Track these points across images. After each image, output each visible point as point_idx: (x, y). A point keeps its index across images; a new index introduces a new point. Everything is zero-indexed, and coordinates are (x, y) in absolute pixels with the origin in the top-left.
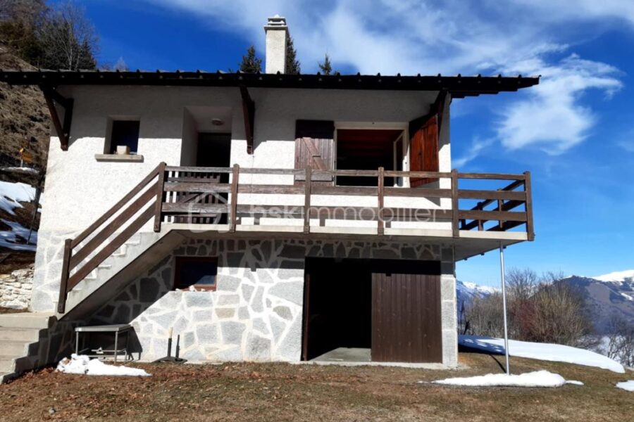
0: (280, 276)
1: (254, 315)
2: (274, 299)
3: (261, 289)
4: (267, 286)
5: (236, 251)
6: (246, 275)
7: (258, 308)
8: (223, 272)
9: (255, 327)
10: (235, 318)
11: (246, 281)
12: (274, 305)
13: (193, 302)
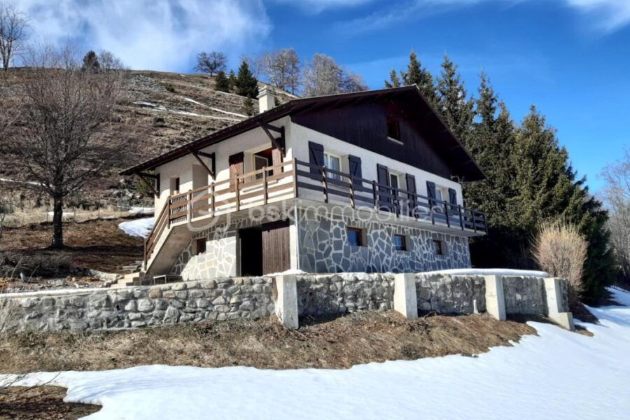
0: (228, 242)
1: (219, 263)
2: (225, 253)
3: (221, 249)
4: (223, 247)
5: (212, 232)
6: (216, 243)
7: (220, 260)
8: (208, 244)
9: (220, 269)
10: (213, 266)
11: (216, 246)
12: (226, 256)
13: (199, 260)
